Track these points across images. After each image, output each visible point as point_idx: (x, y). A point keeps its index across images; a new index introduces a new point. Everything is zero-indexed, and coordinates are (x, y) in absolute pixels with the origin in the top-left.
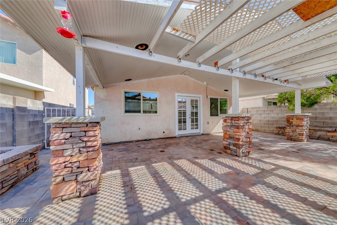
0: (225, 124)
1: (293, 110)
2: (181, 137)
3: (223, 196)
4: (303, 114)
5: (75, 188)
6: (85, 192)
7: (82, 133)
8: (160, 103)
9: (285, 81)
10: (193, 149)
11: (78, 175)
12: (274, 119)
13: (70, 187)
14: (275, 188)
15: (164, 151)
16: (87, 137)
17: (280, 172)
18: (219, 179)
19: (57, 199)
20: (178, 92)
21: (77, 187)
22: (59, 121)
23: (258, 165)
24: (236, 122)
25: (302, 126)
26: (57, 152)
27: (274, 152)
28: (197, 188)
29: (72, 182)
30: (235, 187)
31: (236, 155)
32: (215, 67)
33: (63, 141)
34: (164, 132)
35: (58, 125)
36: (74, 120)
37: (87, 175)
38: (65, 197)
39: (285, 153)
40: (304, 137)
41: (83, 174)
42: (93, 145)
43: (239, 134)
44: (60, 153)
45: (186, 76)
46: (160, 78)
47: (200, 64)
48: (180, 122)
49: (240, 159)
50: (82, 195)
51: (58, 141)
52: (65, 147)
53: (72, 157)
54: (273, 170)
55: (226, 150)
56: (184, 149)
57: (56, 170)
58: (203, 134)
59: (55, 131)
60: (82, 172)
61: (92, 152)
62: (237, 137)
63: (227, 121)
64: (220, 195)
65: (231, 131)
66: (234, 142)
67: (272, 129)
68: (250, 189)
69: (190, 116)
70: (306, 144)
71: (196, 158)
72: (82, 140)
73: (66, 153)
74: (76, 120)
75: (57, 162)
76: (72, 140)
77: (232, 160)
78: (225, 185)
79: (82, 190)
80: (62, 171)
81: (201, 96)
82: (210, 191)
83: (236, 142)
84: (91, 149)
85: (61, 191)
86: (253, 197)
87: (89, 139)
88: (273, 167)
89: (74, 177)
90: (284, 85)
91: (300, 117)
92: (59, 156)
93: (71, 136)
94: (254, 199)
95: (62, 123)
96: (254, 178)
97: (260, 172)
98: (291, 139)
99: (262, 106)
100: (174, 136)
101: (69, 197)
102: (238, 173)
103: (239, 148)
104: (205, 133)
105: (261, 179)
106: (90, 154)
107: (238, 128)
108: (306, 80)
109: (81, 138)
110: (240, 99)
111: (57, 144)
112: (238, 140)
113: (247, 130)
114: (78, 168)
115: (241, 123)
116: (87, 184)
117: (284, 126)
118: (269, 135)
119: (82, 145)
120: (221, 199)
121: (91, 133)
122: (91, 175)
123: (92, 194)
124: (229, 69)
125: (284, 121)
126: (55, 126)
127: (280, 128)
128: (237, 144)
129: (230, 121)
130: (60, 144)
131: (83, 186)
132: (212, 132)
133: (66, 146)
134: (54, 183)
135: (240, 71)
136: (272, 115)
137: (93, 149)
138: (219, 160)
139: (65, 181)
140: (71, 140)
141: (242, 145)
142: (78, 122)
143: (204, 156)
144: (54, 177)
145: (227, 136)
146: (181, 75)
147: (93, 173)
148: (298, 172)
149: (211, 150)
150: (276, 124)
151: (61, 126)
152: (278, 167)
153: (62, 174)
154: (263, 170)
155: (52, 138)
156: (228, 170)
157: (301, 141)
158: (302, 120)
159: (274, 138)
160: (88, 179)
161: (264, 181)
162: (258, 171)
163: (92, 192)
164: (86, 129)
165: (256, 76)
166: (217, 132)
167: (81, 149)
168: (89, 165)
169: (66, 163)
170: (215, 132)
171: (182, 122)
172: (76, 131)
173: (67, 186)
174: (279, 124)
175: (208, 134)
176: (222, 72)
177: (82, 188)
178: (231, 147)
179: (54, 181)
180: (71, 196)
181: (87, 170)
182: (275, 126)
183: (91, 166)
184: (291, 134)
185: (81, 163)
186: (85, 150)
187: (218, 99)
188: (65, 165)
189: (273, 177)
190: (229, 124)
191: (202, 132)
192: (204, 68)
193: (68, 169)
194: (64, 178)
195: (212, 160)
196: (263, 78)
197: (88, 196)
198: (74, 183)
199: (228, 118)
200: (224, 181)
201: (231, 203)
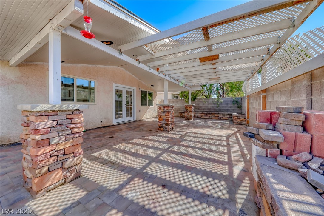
0: (160, 111)
1: (188, 101)
2: (118, 125)
3: (172, 149)
4: (192, 105)
5: (61, 175)
6: (71, 177)
7: (68, 120)
8: (97, 91)
9: (186, 85)
10: (137, 131)
11: (64, 162)
12: (178, 108)
13: (56, 176)
14: (190, 141)
15: (113, 137)
16: (73, 124)
17: (188, 134)
18: (165, 144)
19: (42, 191)
20: (116, 82)
21: (63, 174)
22: (48, 109)
23: (179, 133)
24: (167, 109)
25: (191, 111)
26: (42, 142)
27: (183, 126)
28: (157, 150)
29: (58, 170)
30: (175, 145)
31: (167, 131)
32: (157, 71)
33: (49, 129)
34: (102, 121)
35: (44, 113)
36: (57, 108)
37: (73, 160)
38: (51, 187)
39: (187, 126)
40: (192, 118)
41: (70, 160)
42: (79, 131)
43: (168, 116)
44: (45, 142)
45: (123, 69)
46: (98, 66)
47: (139, 62)
48: (117, 111)
49: (169, 132)
50: (67, 181)
51: (45, 129)
52: (50, 135)
53: (58, 145)
54: (185, 134)
55: (160, 129)
56: (130, 132)
57: (41, 161)
58: (136, 121)
59: (41, 119)
60: (67, 159)
61: (78, 138)
62: (168, 119)
63: (161, 109)
64: (170, 149)
65: (164, 116)
66: (165, 122)
67: (177, 114)
68: (181, 144)
69: (126, 106)
70: (193, 121)
71: (144, 136)
72: (69, 127)
73: (53, 141)
74: (59, 108)
75: (43, 152)
76: (59, 128)
77: (166, 133)
78: (169, 145)
79: (68, 176)
80: (48, 160)
81: (135, 88)
82: (164, 149)
83: (167, 122)
84: (77, 135)
85: (47, 181)
86: (183, 146)
87: (76, 126)
88: (185, 133)
89: (60, 165)
90: (186, 87)
91: (191, 106)
92: (45, 145)
93: (57, 124)
94: (184, 147)
95: (48, 111)
96: (180, 139)
97: (181, 136)
98: (187, 119)
99: (171, 99)
100: (111, 125)
101: (54, 186)
102: (172, 138)
103: (169, 126)
104: (137, 120)
105: (183, 139)
106: (76, 140)
107: (168, 113)
108: (194, 86)
109: (67, 125)
110: (168, 92)
111: (43, 133)
112: (168, 120)
113: (172, 114)
114: (64, 155)
115: (170, 109)
116: (73, 169)
117: (183, 112)
118: (176, 118)
119: (68, 132)
120: (171, 150)
121: (78, 120)
122: (77, 160)
123: (77, 178)
124: (164, 74)
125: (183, 109)
126: (41, 114)
127: (181, 113)
128: (167, 123)
129: (163, 109)
130: (46, 133)
131: (69, 171)
132: (143, 119)
133: (53, 135)
134: (39, 175)
135: (168, 76)
136: (177, 105)
137: (80, 135)
138: (158, 135)
139: (50, 171)
140: (57, 128)
141: (170, 124)
142: (68, 109)
143: (148, 134)
144: (39, 169)
145: (161, 119)
146: (119, 67)
147: (79, 158)
148: (195, 133)
149: (150, 130)
150: (179, 111)
151: (47, 114)
152: (187, 133)
153: (48, 163)
154: (182, 135)
155: (38, 127)
156: (167, 139)
157: (191, 119)
158: (191, 107)
159: (179, 119)
160: (75, 163)
161: (184, 139)
162: (180, 136)
163: (77, 176)
164: (72, 116)
165: (171, 78)
166: (146, 118)
167: (68, 136)
168: (74, 151)
169: (52, 152)
170: (144, 118)
171: (119, 111)
172: (62, 118)
173: (53, 175)
174: (180, 111)
175: (140, 121)
176: (161, 75)
177: (68, 174)
178: (164, 126)
179: (39, 173)
180: (57, 184)
181: (72, 155)
182: (179, 112)
183: (77, 151)
184: (187, 116)
185: (67, 150)
186: (71, 136)
187: (146, 92)
188: (51, 154)
189: (187, 137)
190: (163, 111)
191: (135, 119)
192: (142, 66)
193: (54, 158)
194: (49, 168)
195: (155, 135)
196: (178, 82)
197: (73, 180)
198: (60, 171)
199: (162, 107)
200: (168, 144)
201: (176, 150)
